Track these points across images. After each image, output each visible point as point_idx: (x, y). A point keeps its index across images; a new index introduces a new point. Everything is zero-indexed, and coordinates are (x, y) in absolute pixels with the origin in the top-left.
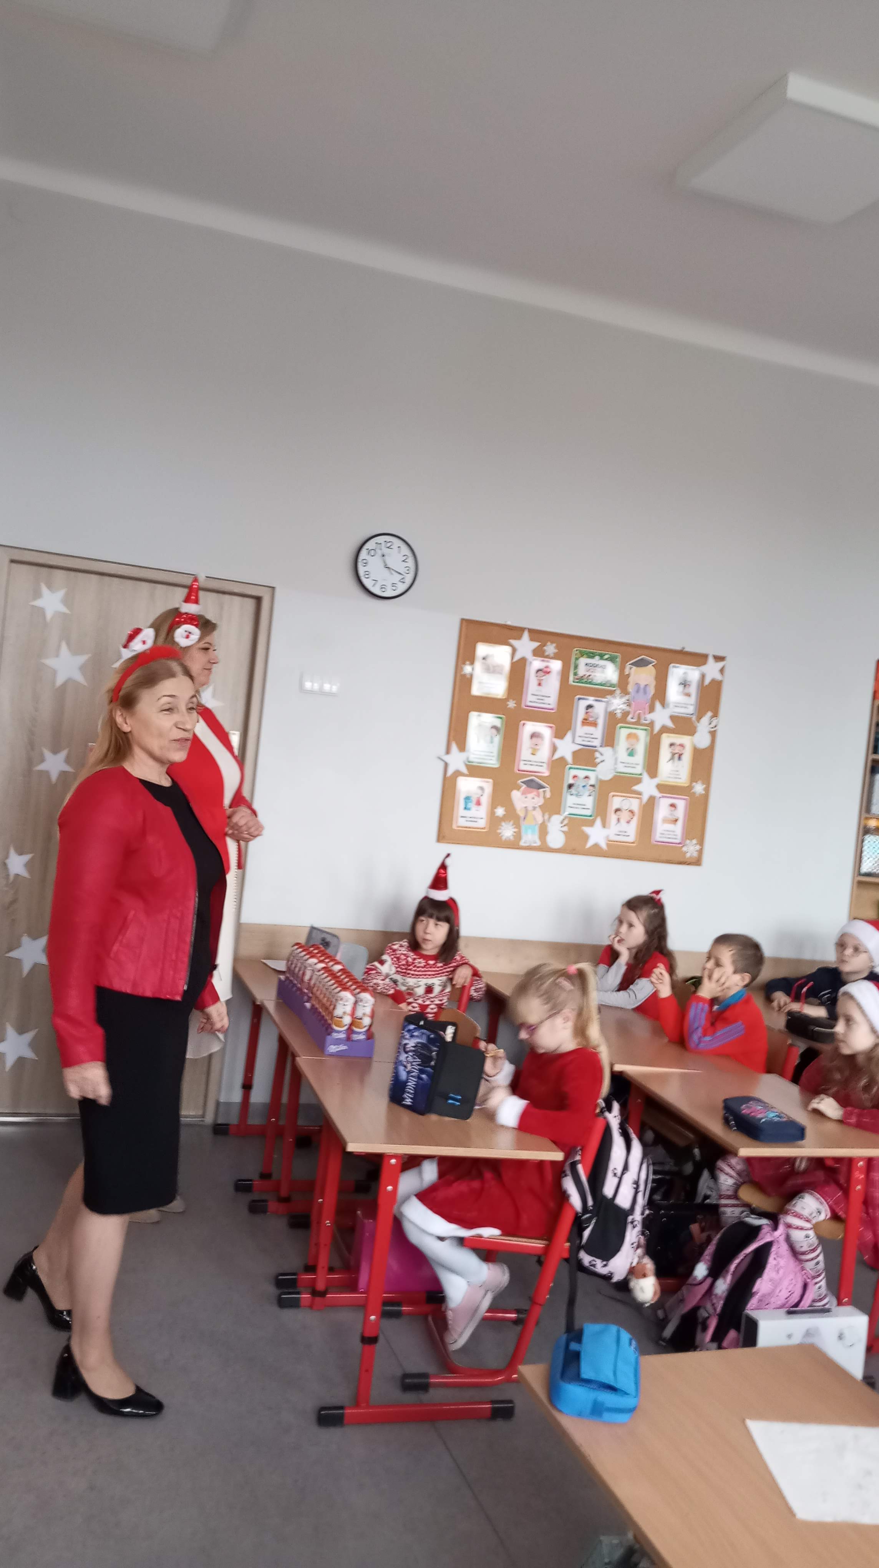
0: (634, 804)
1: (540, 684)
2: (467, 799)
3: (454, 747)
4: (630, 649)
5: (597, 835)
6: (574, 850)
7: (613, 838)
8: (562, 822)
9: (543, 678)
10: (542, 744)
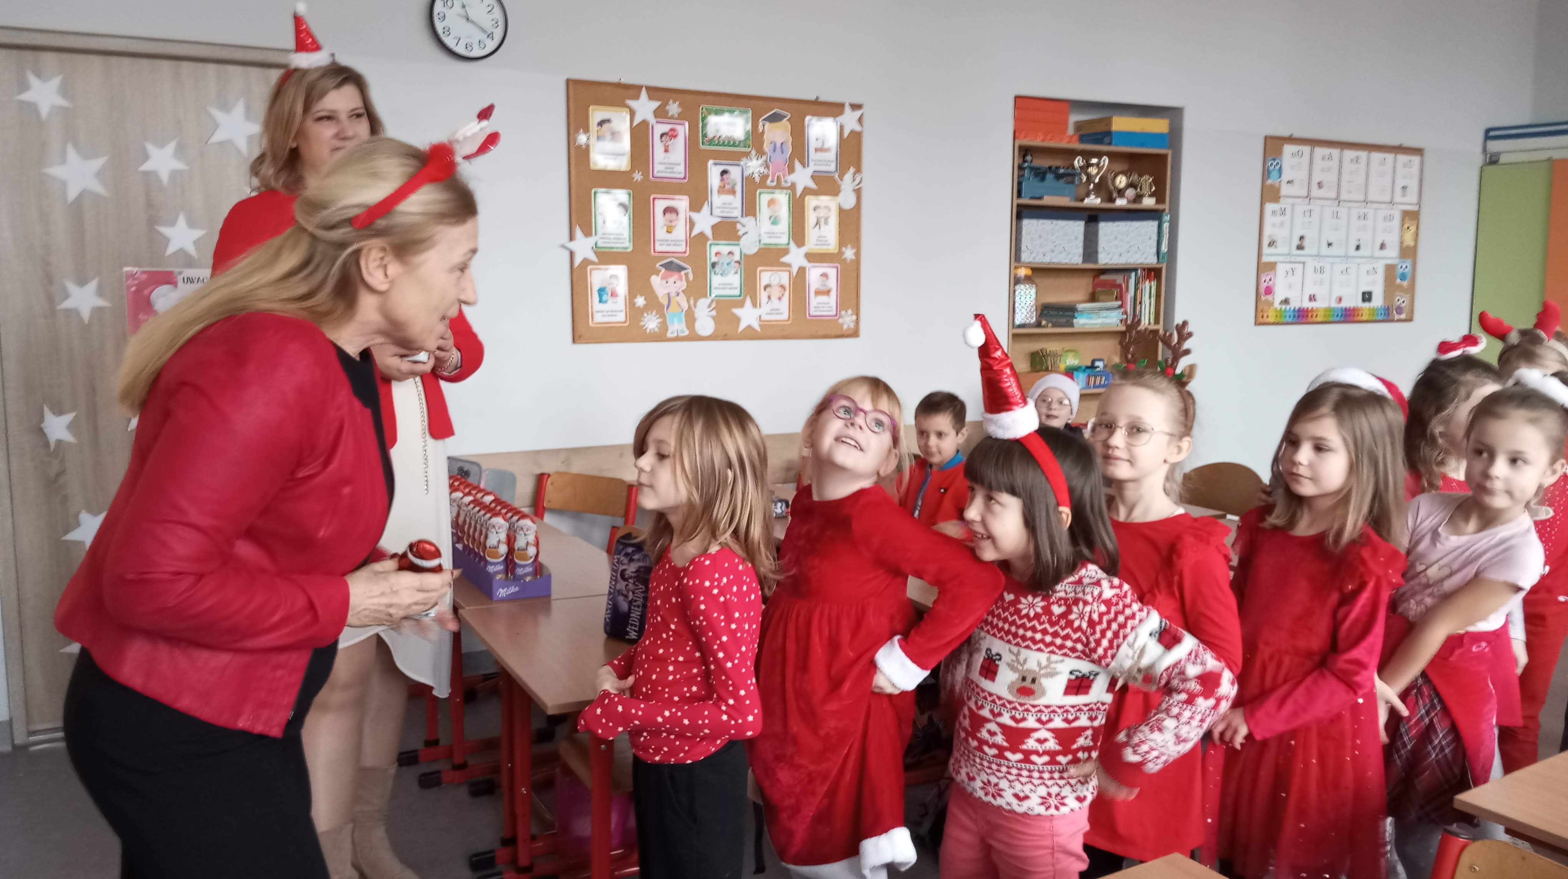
0: (784, 278)
1: (666, 151)
2: (601, 291)
3: (578, 233)
4: (760, 103)
5: (748, 316)
6: (726, 335)
7: (765, 317)
8: (709, 306)
9: (670, 143)
10: (677, 220)
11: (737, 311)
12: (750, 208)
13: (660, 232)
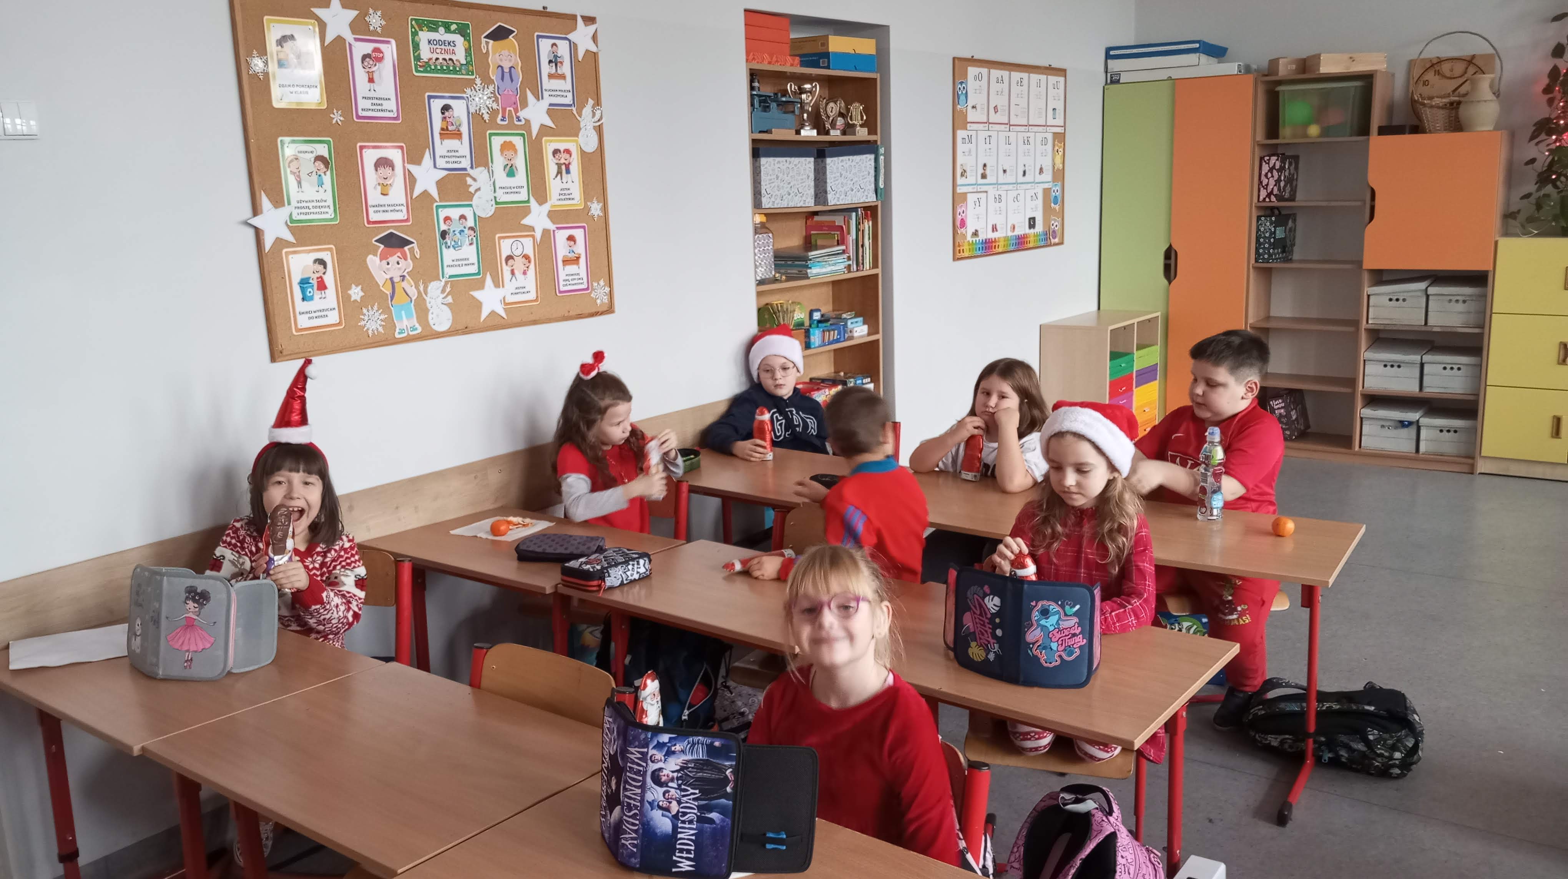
0: (528, 246)
1: (371, 80)
2: (304, 282)
5: (490, 300)
6: (467, 327)
7: (510, 299)
8: (443, 291)
9: (374, 69)
10: (393, 175)
11: (477, 294)
12: (480, 157)
13: (374, 196)
